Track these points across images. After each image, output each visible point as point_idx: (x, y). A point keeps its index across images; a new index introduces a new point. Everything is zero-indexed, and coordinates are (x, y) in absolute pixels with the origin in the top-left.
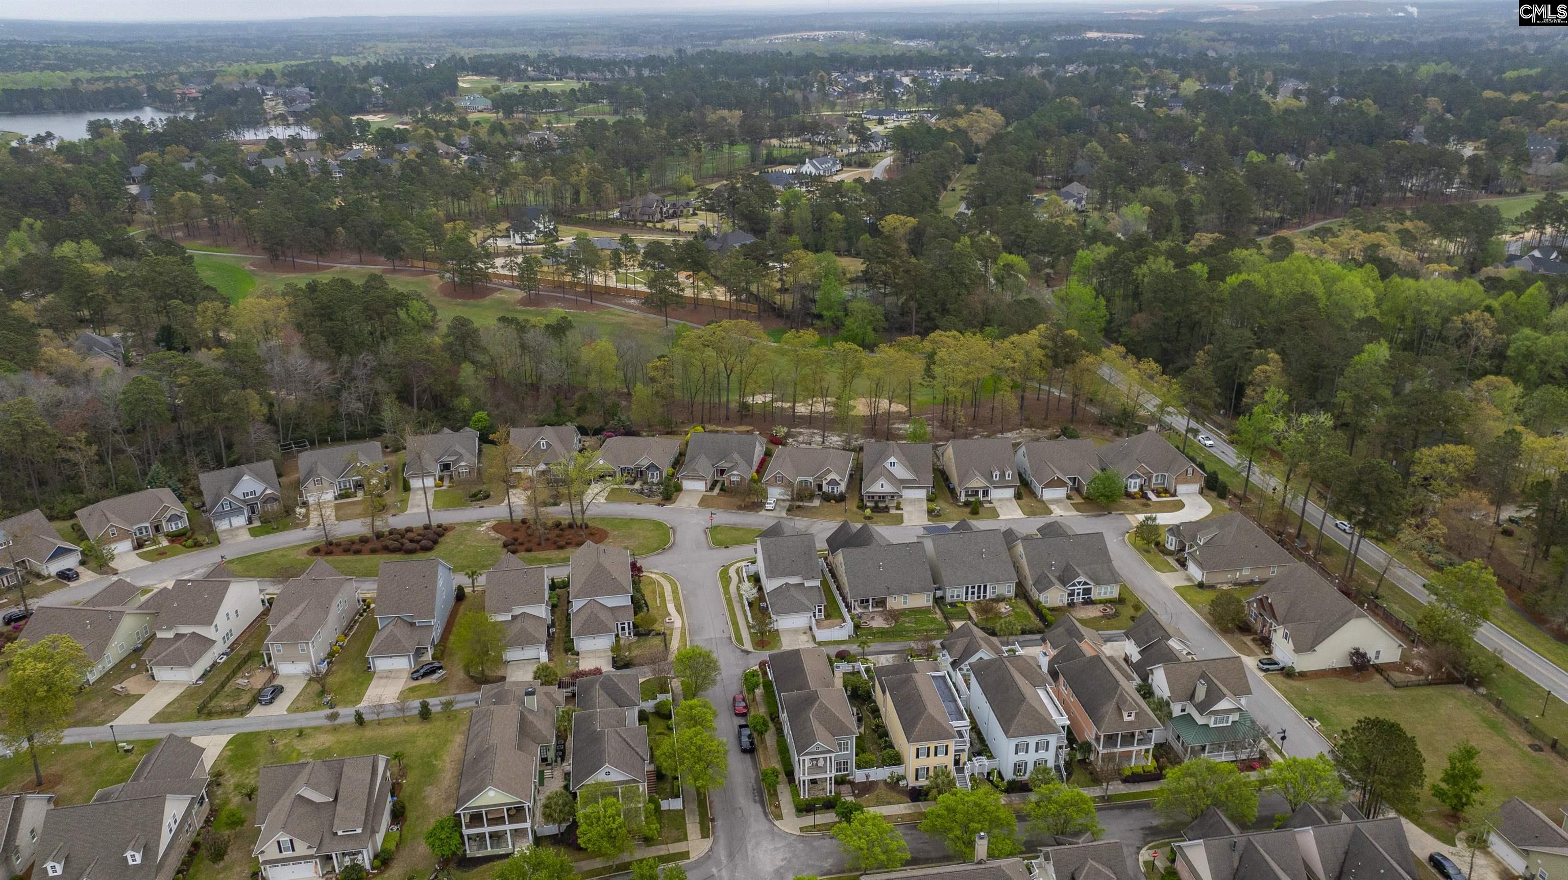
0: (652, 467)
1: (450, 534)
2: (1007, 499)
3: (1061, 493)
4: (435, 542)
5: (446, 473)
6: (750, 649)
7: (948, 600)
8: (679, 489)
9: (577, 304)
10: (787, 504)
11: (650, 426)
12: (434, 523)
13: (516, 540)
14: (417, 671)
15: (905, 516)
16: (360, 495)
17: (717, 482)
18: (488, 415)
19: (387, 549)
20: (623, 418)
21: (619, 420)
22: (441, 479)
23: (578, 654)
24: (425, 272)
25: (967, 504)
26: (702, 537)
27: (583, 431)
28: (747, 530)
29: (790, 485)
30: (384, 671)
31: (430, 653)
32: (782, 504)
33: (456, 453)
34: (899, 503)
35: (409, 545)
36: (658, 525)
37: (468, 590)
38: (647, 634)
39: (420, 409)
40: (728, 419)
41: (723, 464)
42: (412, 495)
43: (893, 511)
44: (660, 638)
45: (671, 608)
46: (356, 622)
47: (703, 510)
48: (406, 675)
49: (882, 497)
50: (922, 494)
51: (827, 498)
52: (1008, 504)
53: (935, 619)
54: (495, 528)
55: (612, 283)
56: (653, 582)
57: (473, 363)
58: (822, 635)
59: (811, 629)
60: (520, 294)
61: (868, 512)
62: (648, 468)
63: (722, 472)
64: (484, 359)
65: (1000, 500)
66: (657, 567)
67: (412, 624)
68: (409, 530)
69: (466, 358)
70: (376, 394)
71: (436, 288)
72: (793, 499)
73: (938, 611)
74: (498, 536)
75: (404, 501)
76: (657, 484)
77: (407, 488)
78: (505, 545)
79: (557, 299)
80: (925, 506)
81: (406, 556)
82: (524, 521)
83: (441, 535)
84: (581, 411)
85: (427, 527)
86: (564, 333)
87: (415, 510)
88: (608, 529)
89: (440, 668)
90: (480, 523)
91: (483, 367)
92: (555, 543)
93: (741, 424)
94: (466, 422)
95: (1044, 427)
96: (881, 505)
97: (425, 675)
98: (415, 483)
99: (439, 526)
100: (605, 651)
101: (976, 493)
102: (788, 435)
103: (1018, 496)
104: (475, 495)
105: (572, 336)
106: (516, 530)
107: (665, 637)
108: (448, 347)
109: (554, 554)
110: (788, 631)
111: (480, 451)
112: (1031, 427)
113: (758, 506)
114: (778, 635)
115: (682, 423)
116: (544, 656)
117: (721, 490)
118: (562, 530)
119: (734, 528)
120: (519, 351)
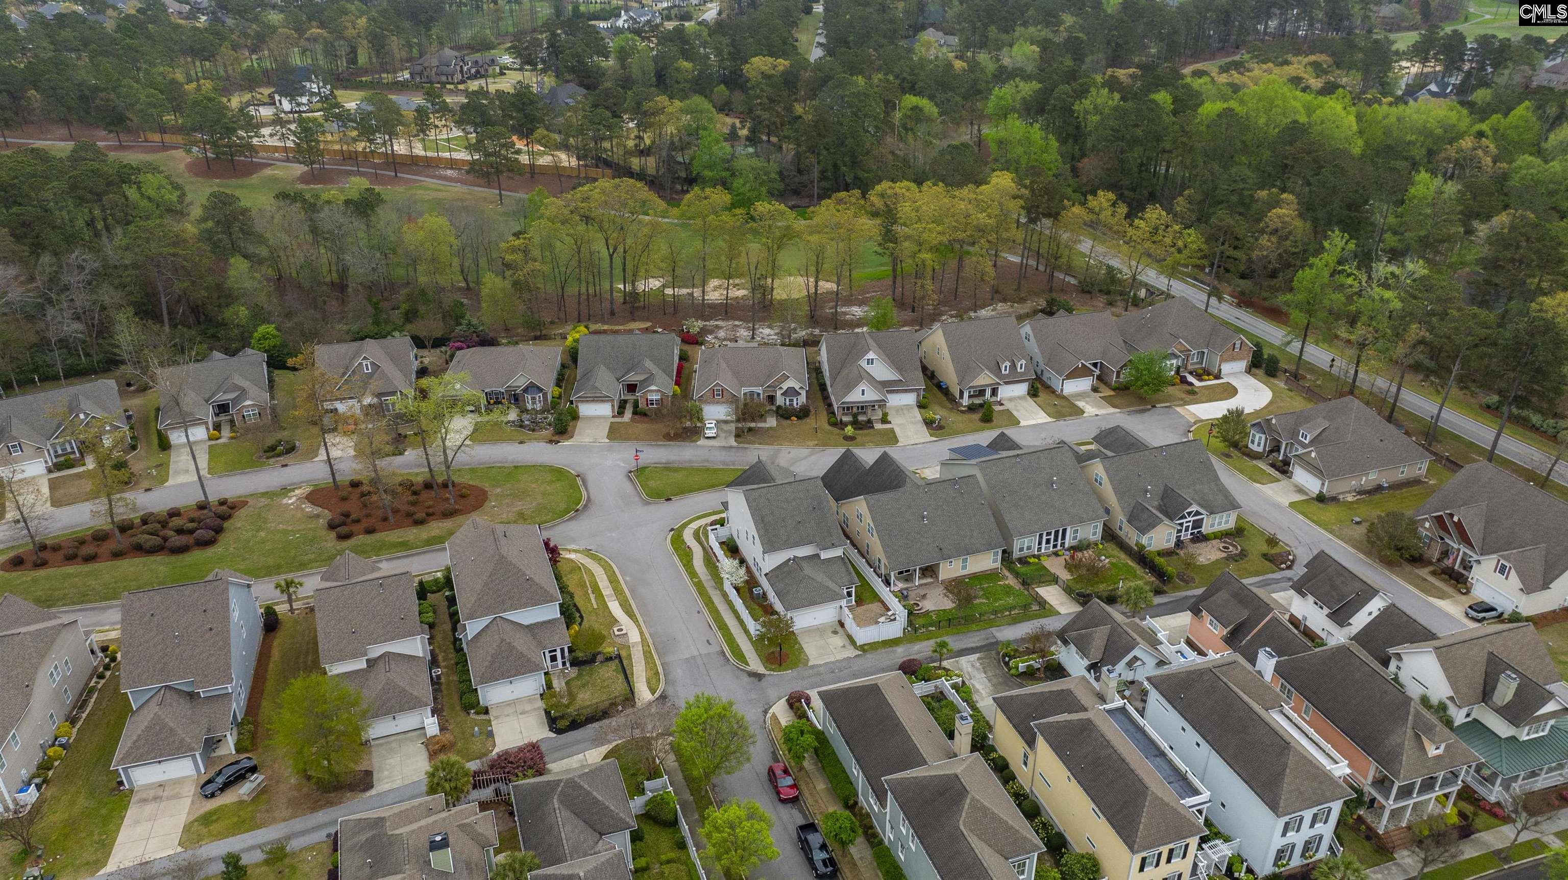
0: (532, 388)
1: (241, 514)
2: (1020, 398)
3: (1083, 384)
4: (219, 530)
5: (223, 418)
6: (761, 670)
7: (1016, 554)
8: (575, 417)
9: (376, 179)
10: (732, 427)
11: (507, 330)
12: (213, 498)
13: (347, 515)
14: (209, 782)
15: (898, 431)
16: (90, 464)
17: (625, 402)
18: (277, 329)
19: (139, 549)
20: (475, 321)
21: (469, 324)
22: (217, 427)
23: (486, 711)
24: (164, 147)
25: (972, 409)
26: (628, 486)
27: (419, 343)
28: (689, 470)
29: (734, 400)
30: (149, 787)
31: (231, 741)
32: (725, 427)
33: (236, 387)
34: (885, 415)
35: (177, 540)
36: (558, 473)
37: (281, 609)
38: (592, 660)
39: (174, 326)
40: (612, 313)
41: (633, 377)
42: (173, 453)
43: (878, 426)
44: (614, 664)
45: (615, 608)
46: (91, 691)
47: (615, 444)
48: (190, 790)
49: (863, 408)
50: (910, 399)
51: (784, 414)
52: (1024, 404)
53: (1009, 586)
54: (311, 498)
55: (419, 151)
56: (576, 568)
57: (245, 256)
58: (865, 635)
59: (842, 624)
60: (299, 169)
61: (849, 430)
62: (526, 390)
63: (632, 388)
64: (263, 252)
65: (1011, 399)
66: (573, 540)
67: (192, 696)
68: (174, 513)
69: (235, 249)
70: (103, 308)
71: (182, 167)
72: (738, 420)
73: (1007, 574)
74: (317, 510)
75: (163, 466)
76: (543, 411)
77: (165, 445)
78: (332, 526)
79: (350, 173)
80: (917, 414)
81: (173, 558)
82: (355, 484)
83: (225, 517)
84: (411, 316)
85: (202, 506)
86: (373, 210)
87: (182, 479)
88: (486, 486)
89: (253, 770)
90: (285, 491)
91: (261, 262)
92: (409, 515)
93: (634, 320)
94: (245, 341)
95: (1022, 300)
96: (861, 418)
97: (226, 786)
98: (176, 438)
99: (223, 503)
100: (530, 700)
101: (982, 393)
102: (704, 331)
103: (1033, 393)
104: (272, 448)
105: (385, 216)
106: (344, 499)
107: (620, 662)
108: (207, 237)
109: (412, 534)
110: (809, 631)
111: (271, 381)
112: (1005, 300)
113: (692, 433)
114: (796, 642)
115: (552, 323)
116: (432, 726)
117: (635, 413)
118: (415, 493)
119: (668, 468)
120: (309, 237)
